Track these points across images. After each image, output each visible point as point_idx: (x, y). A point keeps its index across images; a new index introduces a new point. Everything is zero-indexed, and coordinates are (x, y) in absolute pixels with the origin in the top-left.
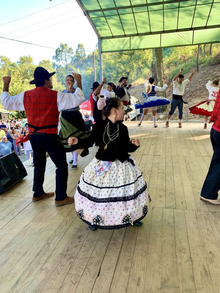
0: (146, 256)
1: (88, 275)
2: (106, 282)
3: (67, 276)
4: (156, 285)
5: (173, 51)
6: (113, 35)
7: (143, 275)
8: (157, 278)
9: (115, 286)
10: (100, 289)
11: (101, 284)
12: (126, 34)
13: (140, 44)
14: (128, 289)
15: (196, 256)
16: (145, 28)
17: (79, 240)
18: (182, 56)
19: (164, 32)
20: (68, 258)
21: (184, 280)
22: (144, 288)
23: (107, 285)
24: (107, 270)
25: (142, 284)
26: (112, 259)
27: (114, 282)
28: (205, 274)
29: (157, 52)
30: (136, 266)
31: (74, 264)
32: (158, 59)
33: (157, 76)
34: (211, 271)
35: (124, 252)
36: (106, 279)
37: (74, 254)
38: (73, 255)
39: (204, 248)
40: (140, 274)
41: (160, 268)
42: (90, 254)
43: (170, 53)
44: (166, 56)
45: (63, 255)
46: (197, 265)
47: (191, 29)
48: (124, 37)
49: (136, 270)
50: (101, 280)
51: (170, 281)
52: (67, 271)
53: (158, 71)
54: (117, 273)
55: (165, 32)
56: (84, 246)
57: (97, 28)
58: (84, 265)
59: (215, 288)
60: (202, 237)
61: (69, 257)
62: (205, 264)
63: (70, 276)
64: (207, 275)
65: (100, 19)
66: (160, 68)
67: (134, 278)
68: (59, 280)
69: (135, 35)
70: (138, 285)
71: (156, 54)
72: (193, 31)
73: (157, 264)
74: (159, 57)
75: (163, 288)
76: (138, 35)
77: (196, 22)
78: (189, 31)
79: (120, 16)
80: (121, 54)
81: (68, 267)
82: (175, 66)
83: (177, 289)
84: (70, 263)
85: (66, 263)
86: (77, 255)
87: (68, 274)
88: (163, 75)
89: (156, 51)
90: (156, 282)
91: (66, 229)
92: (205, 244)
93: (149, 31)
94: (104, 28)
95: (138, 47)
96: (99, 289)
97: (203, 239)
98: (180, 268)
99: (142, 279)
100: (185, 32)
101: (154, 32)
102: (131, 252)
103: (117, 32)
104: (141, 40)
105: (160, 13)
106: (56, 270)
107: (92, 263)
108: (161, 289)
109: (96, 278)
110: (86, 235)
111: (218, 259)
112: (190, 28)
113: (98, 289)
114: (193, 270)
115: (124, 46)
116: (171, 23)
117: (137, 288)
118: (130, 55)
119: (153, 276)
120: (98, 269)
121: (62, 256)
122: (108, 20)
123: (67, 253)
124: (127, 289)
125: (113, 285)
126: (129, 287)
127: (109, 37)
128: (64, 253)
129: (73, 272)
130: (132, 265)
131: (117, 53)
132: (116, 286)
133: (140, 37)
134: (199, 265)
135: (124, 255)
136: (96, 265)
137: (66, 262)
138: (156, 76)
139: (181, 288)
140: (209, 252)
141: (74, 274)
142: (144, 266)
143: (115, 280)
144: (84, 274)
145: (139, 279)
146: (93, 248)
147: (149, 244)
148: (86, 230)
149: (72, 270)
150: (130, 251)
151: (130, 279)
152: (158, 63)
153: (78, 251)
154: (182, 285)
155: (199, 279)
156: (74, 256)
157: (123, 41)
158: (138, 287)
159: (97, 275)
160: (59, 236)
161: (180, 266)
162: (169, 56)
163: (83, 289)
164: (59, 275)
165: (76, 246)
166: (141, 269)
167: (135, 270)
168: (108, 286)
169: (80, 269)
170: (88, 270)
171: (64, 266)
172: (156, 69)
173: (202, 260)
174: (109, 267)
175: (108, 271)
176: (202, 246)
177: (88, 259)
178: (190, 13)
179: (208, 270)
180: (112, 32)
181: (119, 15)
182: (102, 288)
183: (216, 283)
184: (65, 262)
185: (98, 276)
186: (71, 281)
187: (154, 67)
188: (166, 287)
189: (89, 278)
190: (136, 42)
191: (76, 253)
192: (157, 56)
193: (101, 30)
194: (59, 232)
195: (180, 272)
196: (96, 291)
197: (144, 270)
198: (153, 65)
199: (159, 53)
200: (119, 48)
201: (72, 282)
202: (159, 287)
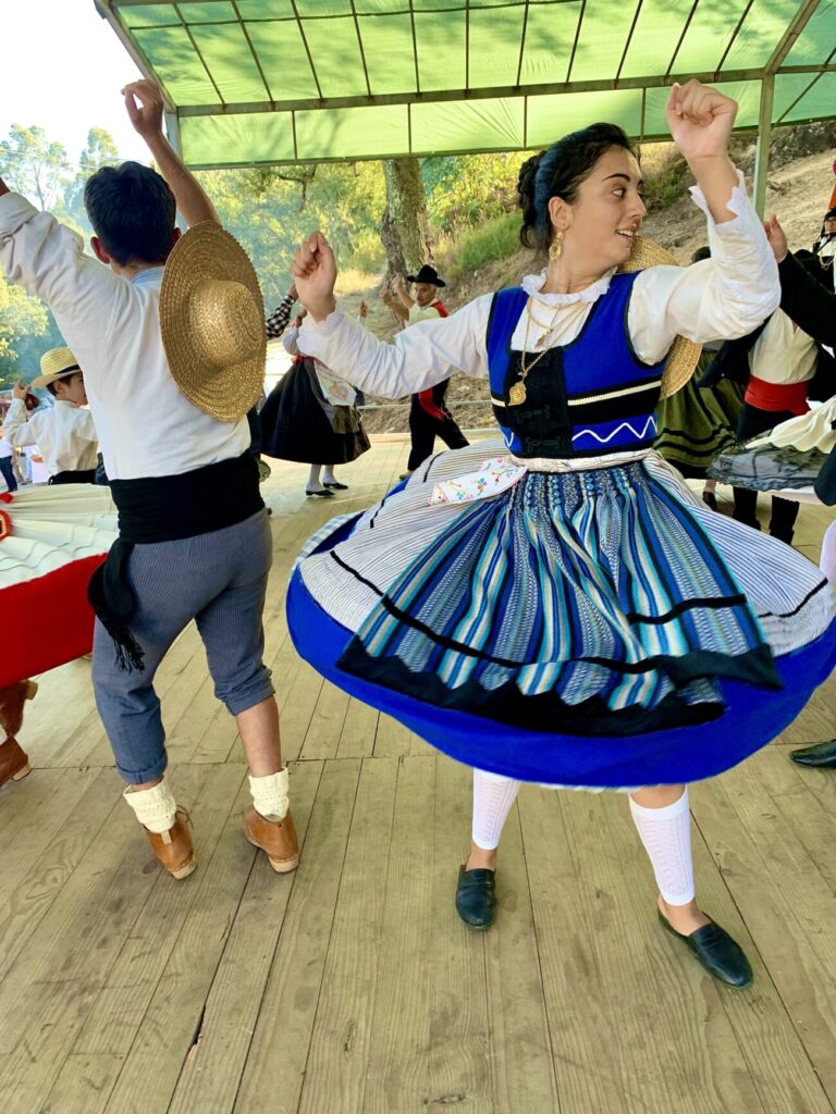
0: (375, 940)
1: (153, 1045)
2: (227, 1058)
3: (69, 1065)
4: (413, 1041)
5: (462, 167)
6: (226, 102)
7: (364, 1011)
8: (416, 1013)
9: (259, 1068)
10: (201, 1092)
11: (208, 1071)
12: (275, 99)
13: (332, 139)
14: (309, 1070)
15: (551, 911)
16: (349, 79)
17: (113, 918)
18: (496, 188)
19: (419, 97)
20: (70, 993)
21: (509, 1002)
22: (370, 1056)
23: (230, 1070)
24: (231, 1015)
25: (362, 1042)
26: (246, 971)
27: (258, 1054)
28: (579, 971)
29: (403, 171)
30: (338, 981)
31: (97, 1014)
32: (405, 200)
33: (407, 262)
34: (599, 956)
35: (294, 937)
36: (228, 1047)
37: (98, 973)
38: (93, 979)
39: (579, 879)
40: (354, 1007)
41: (425, 974)
42: (163, 964)
43: (451, 177)
44: (439, 189)
45: (50, 986)
46: (555, 941)
47: (516, 90)
48: (268, 111)
49: (341, 995)
50: (205, 1058)
51: (461, 1017)
52: (68, 1043)
53: (409, 245)
54: (268, 1019)
55: (424, 97)
56: (138, 938)
57: (158, 69)
58: (137, 1011)
59: (611, 1013)
60: (571, 843)
61: (76, 987)
62: (582, 937)
63: (79, 1063)
64: (587, 972)
65: (167, 35)
66: (415, 235)
67: (332, 1027)
68: (35, 1085)
69: (311, 106)
70: (346, 1049)
71: (400, 177)
72: (523, 98)
73: (417, 963)
74: (408, 191)
75: (436, 1044)
76: (322, 103)
77: (533, 68)
78: (511, 99)
79: (249, 26)
80: (264, 176)
81: (72, 1027)
82: (473, 224)
83: (487, 1040)
84: (80, 1011)
85: (62, 1016)
86: (108, 976)
87: (72, 1057)
88: (426, 257)
89: (397, 168)
90: (411, 1028)
91: (59, 878)
92: (579, 867)
93: (364, 91)
94: (185, 73)
95: (327, 150)
96: (198, 1094)
97: (574, 852)
98: (495, 963)
99: (362, 1024)
100: (496, 100)
101: (384, 96)
102: (319, 933)
103: (240, 88)
104: (337, 125)
105: (398, 25)
106: (21, 1048)
107: (167, 999)
108: (429, 1049)
109: (186, 1050)
110: (145, 891)
111: (623, 911)
112: (514, 88)
113: (194, 1093)
114: (542, 961)
115: (273, 149)
116: (443, 66)
117: (343, 1060)
118: (299, 180)
119: (402, 1010)
120: (193, 1018)
121: (45, 990)
122: (199, 41)
123: (66, 975)
124: (305, 1073)
125: (255, 1066)
126: (315, 1060)
127: (210, 106)
128: (55, 978)
129: (94, 1042)
130: (326, 980)
131: (250, 172)
132: (264, 1066)
133: (335, 115)
134: (559, 941)
135: (292, 948)
136: (185, 1004)
137: (65, 1011)
138: (403, 264)
139: (500, 1035)
140: (593, 893)
141: (98, 1053)
142: (368, 977)
143: (260, 1046)
144: (135, 1047)
145: (352, 1025)
146: (171, 939)
147: (386, 894)
148: (143, 875)
149: (87, 1037)
150: (315, 928)
151: (318, 1033)
152: (409, 215)
153: (110, 957)
154: (505, 1023)
155: (561, 992)
156: (96, 981)
157: (270, 126)
158: (347, 1059)
159: (191, 1038)
160: (30, 912)
161: (498, 956)
162: (448, 186)
163: (134, 1103)
164: (33, 1067)
165: (104, 942)
166: (359, 990)
167: (338, 998)
168: (235, 1074)
169: (122, 1028)
170: (154, 1026)
171: (56, 1025)
172: (402, 238)
173: (571, 921)
174: (237, 1003)
175: (234, 1017)
176: (569, 875)
177: (154, 985)
178: (509, 31)
179: (589, 955)
180: (219, 87)
181: (242, 22)
182: (211, 1084)
183: (616, 997)
184: (59, 1012)
185: (195, 1042)
186: (85, 1079)
187: (395, 231)
188: (448, 1038)
189: (157, 1059)
190: (315, 132)
191: (104, 969)
192: (402, 190)
193: (173, 78)
194: (31, 895)
195: (496, 976)
196: (185, 1101)
197: (369, 989)
198: (388, 223)
199: (409, 176)
200: (252, 151)
201: (89, 1082)
202: (424, 1046)
